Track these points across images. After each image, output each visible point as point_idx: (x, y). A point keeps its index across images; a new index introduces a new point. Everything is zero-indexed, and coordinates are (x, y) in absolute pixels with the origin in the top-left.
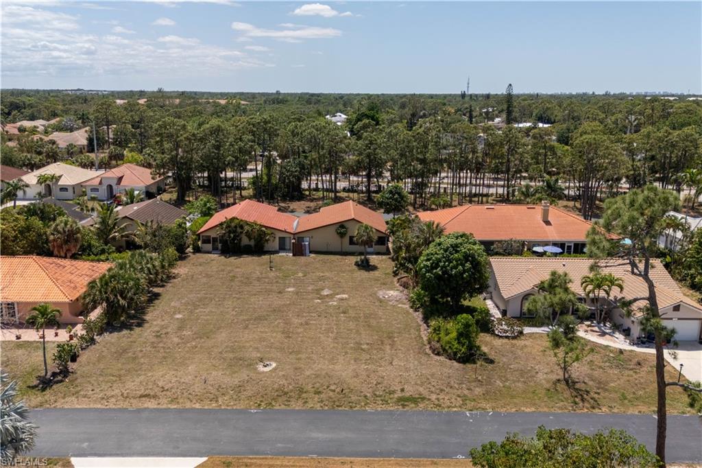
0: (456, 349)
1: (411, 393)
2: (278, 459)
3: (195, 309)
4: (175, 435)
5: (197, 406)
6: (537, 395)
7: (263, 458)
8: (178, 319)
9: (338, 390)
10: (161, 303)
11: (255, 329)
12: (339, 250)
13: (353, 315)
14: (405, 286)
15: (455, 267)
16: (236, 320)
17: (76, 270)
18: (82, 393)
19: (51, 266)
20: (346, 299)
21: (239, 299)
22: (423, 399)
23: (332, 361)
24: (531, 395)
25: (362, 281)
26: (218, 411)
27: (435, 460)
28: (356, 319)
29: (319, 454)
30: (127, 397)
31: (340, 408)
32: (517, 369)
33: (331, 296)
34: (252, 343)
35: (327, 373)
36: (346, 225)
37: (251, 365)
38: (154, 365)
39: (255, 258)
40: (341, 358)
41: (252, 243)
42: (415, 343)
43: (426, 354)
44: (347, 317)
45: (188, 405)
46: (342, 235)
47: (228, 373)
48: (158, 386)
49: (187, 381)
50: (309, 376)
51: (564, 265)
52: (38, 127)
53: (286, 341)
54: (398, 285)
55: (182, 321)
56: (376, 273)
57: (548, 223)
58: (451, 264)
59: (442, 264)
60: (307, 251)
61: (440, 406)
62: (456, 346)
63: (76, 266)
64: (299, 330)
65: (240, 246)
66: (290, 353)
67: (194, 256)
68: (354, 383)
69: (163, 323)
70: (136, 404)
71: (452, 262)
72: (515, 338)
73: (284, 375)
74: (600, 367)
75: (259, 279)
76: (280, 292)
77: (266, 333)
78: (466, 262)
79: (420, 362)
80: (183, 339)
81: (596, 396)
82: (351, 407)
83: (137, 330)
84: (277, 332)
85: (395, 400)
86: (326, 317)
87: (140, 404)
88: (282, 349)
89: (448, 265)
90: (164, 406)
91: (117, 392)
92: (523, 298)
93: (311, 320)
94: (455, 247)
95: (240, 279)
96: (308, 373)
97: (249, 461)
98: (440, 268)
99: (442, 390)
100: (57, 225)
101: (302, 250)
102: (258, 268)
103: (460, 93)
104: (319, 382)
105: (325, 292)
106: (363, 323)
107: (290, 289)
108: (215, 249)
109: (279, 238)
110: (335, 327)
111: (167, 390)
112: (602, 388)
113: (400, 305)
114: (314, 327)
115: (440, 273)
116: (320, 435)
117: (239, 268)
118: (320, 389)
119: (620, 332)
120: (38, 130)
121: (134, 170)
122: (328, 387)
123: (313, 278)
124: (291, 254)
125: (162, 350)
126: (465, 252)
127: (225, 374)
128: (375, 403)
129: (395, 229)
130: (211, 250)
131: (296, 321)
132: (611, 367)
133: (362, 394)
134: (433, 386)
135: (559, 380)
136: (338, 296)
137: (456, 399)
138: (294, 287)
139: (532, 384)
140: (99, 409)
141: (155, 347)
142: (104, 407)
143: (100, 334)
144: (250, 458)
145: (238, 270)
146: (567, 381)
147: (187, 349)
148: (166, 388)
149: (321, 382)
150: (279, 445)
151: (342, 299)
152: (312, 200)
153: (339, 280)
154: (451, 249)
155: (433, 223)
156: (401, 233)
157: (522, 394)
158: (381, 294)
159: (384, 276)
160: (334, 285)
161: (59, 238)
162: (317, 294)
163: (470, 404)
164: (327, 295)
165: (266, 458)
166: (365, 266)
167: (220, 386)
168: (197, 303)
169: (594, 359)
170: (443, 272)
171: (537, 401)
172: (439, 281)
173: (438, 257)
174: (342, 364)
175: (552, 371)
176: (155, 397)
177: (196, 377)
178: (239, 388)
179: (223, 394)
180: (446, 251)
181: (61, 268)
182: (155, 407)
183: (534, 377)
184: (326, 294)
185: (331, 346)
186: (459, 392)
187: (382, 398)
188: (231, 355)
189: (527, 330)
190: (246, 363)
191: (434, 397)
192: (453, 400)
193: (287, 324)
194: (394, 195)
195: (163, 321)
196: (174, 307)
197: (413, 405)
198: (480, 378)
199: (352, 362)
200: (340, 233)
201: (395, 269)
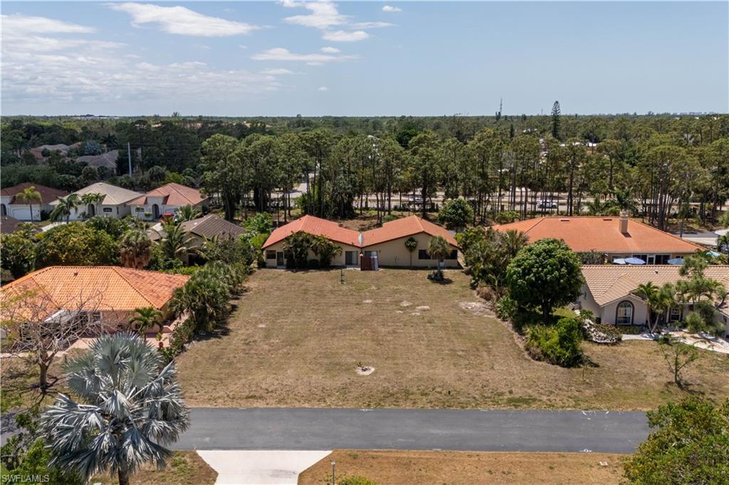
0: (560, 353)
1: (520, 395)
2: (404, 452)
3: (276, 319)
4: (294, 431)
5: (306, 405)
6: (650, 396)
7: (388, 451)
8: (262, 328)
9: (444, 392)
10: (239, 314)
11: (343, 338)
12: (409, 264)
13: (440, 325)
14: (487, 298)
15: (550, 272)
16: (321, 330)
17: (154, 281)
18: (187, 394)
19: (131, 276)
20: (428, 310)
21: (318, 310)
22: (534, 400)
23: (430, 365)
24: (645, 397)
25: (440, 292)
26: (327, 410)
27: (562, 453)
28: (445, 328)
29: (443, 448)
30: (233, 398)
31: (451, 408)
32: (623, 372)
33: (413, 307)
34: (344, 350)
35: (429, 377)
36: (415, 238)
37: (349, 369)
38: (252, 369)
39: (324, 273)
40: (439, 364)
41: (318, 258)
42: (512, 350)
43: (526, 359)
44: (434, 327)
45: (297, 405)
46: (411, 249)
47: (328, 377)
48: (261, 388)
49: (289, 383)
50: (411, 379)
51: (657, 273)
52: (61, 152)
53: (378, 348)
54: (478, 297)
55: (267, 330)
56: (452, 286)
57: (627, 235)
58: (545, 270)
59: (534, 270)
60: (376, 266)
61: (553, 406)
62: (559, 350)
63: (154, 276)
64: (389, 338)
65: (306, 262)
66: (386, 359)
67: (259, 271)
68: (460, 386)
69: (248, 332)
70: (245, 404)
71: (546, 268)
72: (613, 344)
73: (385, 379)
74: (711, 371)
75: (332, 292)
76: (357, 304)
77: (356, 340)
78: (562, 267)
79: (522, 367)
80: (273, 346)
81: (712, 397)
82: (463, 407)
83: (225, 338)
84: (367, 340)
85: (505, 401)
86: (412, 326)
87: (249, 404)
88: (376, 355)
89: (542, 271)
90: (274, 406)
91: (221, 393)
92: (618, 305)
93: (398, 329)
94: (549, 253)
95: (312, 292)
96: (410, 376)
97: (375, 454)
98: (532, 274)
99: (551, 392)
100: (128, 238)
101: (371, 265)
102: (329, 282)
103: (494, 115)
104: (423, 385)
105: (405, 304)
106: (453, 332)
107: (368, 301)
108: (280, 264)
109: (346, 252)
110: (424, 335)
111: (272, 392)
112: (716, 390)
113: (486, 316)
114: (403, 335)
115: (534, 279)
116: (438, 431)
117: (309, 281)
118: (426, 391)
119: (723, 338)
120: (61, 154)
121: (180, 189)
122: (433, 389)
123: (388, 290)
124: (360, 269)
125: (255, 356)
126: (560, 258)
127: (326, 377)
128: (486, 404)
129: (468, 241)
130: (276, 264)
131: (383, 330)
132: (721, 371)
133: (470, 396)
134: (542, 388)
135: (669, 383)
136: (420, 307)
137: (568, 400)
138: (371, 299)
139: (643, 386)
140: (209, 408)
141: (247, 354)
142: (213, 407)
143: (189, 342)
144: (375, 452)
145: (308, 283)
146: (679, 383)
147: (279, 355)
148: (270, 390)
149: (426, 385)
150: (401, 440)
151: (424, 310)
152: (365, 218)
153: (416, 293)
154: (544, 254)
155: (516, 232)
156: (478, 245)
157: (634, 395)
158: (463, 305)
159: (461, 289)
160: (411, 297)
161: (130, 250)
162: (396, 305)
163: (584, 405)
164: (407, 307)
165: (391, 452)
166: (439, 279)
167: (324, 388)
168: (277, 314)
169: (702, 364)
170: (536, 278)
171: (652, 402)
172: (533, 288)
173: (530, 262)
174: (442, 369)
175: (661, 375)
176: (261, 397)
177: (297, 380)
178: (344, 390)
179: (329, 395)
180: (538, 255)
181: (141, 278)
182: (265, 406)
183: (642, 379)
184: (405, 305)
185: (426, 352)
186: (570, 394)
187: (493, 400)
188: (326, 361)
189: (625, 337)
190: (344, 368)
191: (544, 398)
192: (565, 401)
193: (374, 332)
194: (457, 210)
195: (248, 330)
196: (255, 318)
197: (525, 406)
198: (587, 381)
199: (452, 366)
200: (410, 246)
201: (473, 281)
